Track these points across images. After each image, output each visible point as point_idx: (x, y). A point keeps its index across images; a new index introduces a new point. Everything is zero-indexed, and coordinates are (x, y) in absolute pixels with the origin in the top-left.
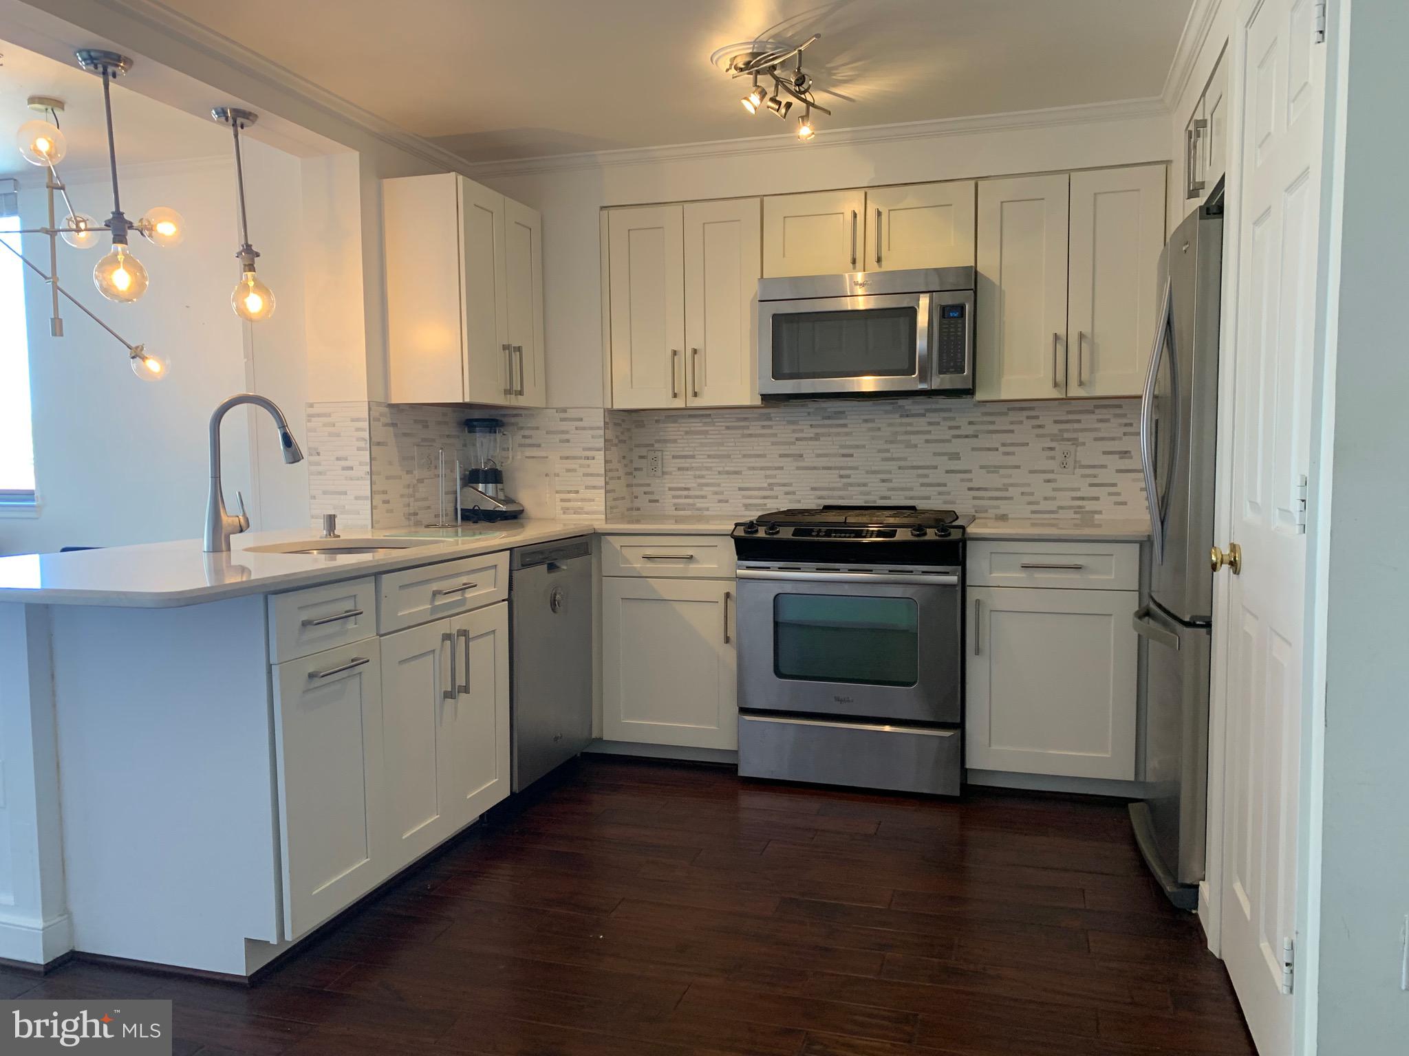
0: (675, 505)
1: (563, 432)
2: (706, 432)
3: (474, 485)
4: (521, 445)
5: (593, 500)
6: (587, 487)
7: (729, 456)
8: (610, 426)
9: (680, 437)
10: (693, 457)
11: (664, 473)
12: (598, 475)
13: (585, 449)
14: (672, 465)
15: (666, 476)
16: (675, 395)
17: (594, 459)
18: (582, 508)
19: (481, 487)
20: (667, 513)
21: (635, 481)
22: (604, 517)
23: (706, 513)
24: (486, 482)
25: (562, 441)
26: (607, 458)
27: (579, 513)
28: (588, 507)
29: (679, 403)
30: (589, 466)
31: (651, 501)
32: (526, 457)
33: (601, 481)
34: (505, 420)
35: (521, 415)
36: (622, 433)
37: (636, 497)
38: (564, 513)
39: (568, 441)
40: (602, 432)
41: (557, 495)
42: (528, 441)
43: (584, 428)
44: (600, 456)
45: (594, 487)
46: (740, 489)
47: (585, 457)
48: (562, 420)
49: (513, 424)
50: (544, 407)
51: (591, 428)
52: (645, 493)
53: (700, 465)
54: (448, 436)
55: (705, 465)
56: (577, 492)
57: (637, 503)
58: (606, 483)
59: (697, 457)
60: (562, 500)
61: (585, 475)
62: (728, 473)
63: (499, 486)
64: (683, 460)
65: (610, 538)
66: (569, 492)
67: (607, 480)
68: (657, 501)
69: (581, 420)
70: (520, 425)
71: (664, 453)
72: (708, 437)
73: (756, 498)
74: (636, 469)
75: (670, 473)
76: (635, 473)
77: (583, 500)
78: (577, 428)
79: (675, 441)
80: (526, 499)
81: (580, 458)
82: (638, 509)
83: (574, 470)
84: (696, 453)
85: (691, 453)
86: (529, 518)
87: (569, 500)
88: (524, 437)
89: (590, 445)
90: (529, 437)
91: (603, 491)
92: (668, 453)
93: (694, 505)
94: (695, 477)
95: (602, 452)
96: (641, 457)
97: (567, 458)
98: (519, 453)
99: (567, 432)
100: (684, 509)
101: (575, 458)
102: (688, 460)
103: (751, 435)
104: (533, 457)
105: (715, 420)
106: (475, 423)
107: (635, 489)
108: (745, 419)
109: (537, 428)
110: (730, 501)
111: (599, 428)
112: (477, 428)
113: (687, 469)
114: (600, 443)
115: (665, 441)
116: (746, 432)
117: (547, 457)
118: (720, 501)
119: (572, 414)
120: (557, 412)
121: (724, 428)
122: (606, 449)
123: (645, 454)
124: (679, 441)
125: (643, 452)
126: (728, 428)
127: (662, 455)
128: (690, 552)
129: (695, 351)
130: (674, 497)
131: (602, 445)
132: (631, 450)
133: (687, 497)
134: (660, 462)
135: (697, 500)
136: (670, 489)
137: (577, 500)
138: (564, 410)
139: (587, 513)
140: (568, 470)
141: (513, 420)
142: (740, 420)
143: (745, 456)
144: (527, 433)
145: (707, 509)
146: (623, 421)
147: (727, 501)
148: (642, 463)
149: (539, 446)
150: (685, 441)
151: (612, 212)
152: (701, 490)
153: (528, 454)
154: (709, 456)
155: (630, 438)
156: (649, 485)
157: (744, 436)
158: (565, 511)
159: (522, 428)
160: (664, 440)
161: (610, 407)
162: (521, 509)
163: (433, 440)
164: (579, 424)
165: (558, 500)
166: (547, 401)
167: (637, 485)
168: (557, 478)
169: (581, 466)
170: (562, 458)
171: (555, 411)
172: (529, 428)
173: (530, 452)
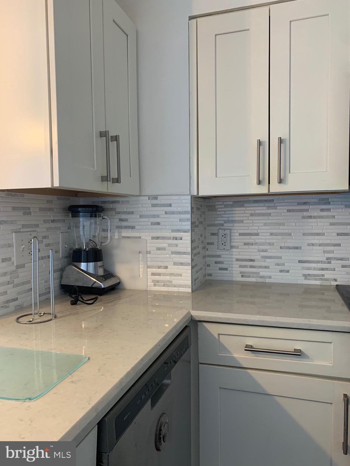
0: (241, 273)
1: (154, 216)
2: (269, 214)
3: (76, 264)
4: (119, 227)
5: (181, 275)
6: (175, 264)
7: (290, 235)
8: (195, 209)
9: (247, 218)
10: (257, 234)
11: (232, 247)
12: (185, 253)
13: (173, 231)
14: (237, 240)
15: (234, 250)
16: (259, 182)
17: (181, 239)
18: (171, 282)
19: (83, 266)
20: (234, 279)
21: (208, 253)
23: (268, 280)
24: (87, 261)
25: (152, 224)
26: (193, 239)
27: (168, 286)
28: (176, 281)
29: (263, 190)
30: (176, 246)
31: (221, 269)
32: (123, 237)
33: (188, 259)
34: (105, 206)
35: (118, 202)
36: (201, 216)
37: (209, 266)
38: (155, 285)
39: (158, 224)
40: (189, 216)
41: (149, 270)
42: (124, 224)
43: (173, 213)
44: (187, 237)
45: (182, 264)
46: (300, 262)
47: (173, 238)
48: (154, 205)
49: (112, 209)
50: (139, 195)
51: (180, 213)
52: (216, 263)
53: (264, 241)
54: (53, 221)
55: (267, 241)
56: (166, 267)
57: (209, 271)
58: (192, 260)
59: (260, 234)
60: (153, 274)
61: (173, 253)
62: (289, 248)
63: (99, 263)
64: (249, 237)
66: (159, 267)
68: (226, 269)
69: (170, 205)
70: (118, 210)
71: (232, 231)
72: (270, 218)
73: (315, 269)
74: (208, 244)
75: (237, 247)
76: (208, 247)
77: (171, 275)
78: (166, 213)
79: (242, 221)
81: (169, 238)
82: (210, 275)
83: (164, 249)
84: (259, 231)
85: (255, 231)
86: (126, 289)
87: (159, 274)
88: (121, 220)
89: (178, 228)
90: (126, 220)
91: (190, 267)
92: (236, 231)
93: (259, 273)
94: (259, 251)
95: (189, 234)
96: (213, 234)
97: (158, 238)
98: (116, 234)
99: (158, 216)
100: (249, 277)
101: (163, 238)
102: (253, 237)
103: (310, 217)
104: (129, 237)
105: (276, 204)
106: (80, 209)
107: (208, 259)
108: (305, 203)
109: (132, 213)
110: (290, 271)
111: (186, 213)
112: (81, 214)
113: (252, 244)
114: (187, 225)
115: (233, 222)
116: (305, 214)
117: (140, 237)
118: (281, 271)
119: (161, 200)
120: (149, 199)
121: (285, 211)
122: (192, 230)
123: (216, 232)
124: (244, 221)
125: (214, 230)
126: (289, 211)
127: (231, 233)
128: (298, 346)
129: (281, 141)
130: (241, 266)
131: (189, 227)
132: (205, 229)
133: (251, 267)
134: (228, 240)
135: (260, 270)
136: (237, 260)
137: (165, 274)
138: (155, 198)
139: (175, 286)
140: (159, 249)
141: (111, 206)
142: (299, 204)
143: (304, 234)
144: (124, 216)
145: (270, 277)
146: (201, 206)
147: (288, 271)
148: (214, 239)
149: (133, 228)
150: (251, 221)
151: (200, 21)
152: (265, 261)
153: (124, 234)
154: (272, 234)
155: (205, 219)
156: (219, 256)
157: (303, 217)
158: (156, 283)
159: (119, 213)
160: (232, 221)
161: (195, 194)
162: (118, 281)
163: (37, 226)
164: (168, 209)
165: (149, 273)
166: (140, 190)
167: (209, 256)
168: (148, 255)
169: (170, 245)
170: (153, 238)
171: (147, 198)
172: (125, 213)
173: (125, 233)
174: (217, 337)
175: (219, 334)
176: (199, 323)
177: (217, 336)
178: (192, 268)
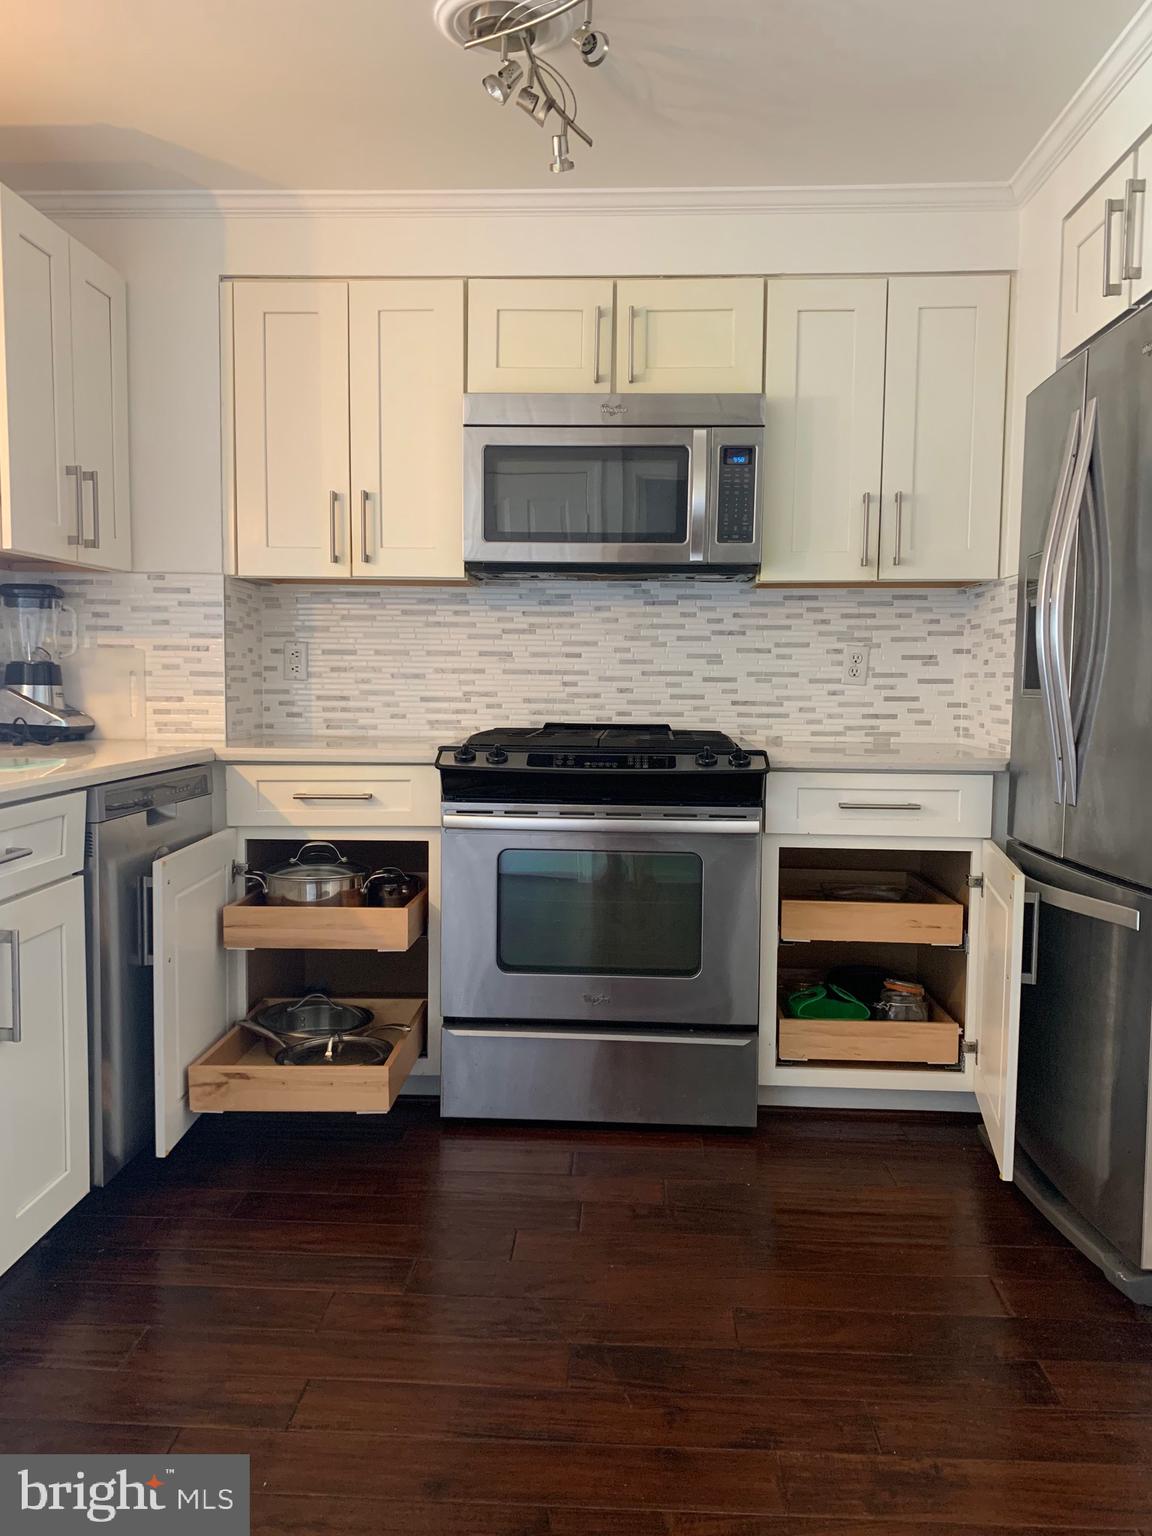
0: (326, 720)
1: (158, 609)
2: (373, 618)
3: (13, 685)
4: (93, 628)
5: (207, 712)
6: (197, 693)
7: (407, 653)
8: (234, 600)
9: (334, 623)
10: (353, 653)
11: (309, 675)
12: (214, 674)
13: (193, 635)
14: (319, 663)
15: (313, 680)
16: (336, 559)
17: (207, 649)
18: (189, 724)
19: (25, 689)
20: (314, 733)
21: (265, 686)
22: (223, 737)
23: (372, 733)
24: (34, 682)
25: (155, 623)
26: (229, 650)
27: (184, 731)
28: (197, 721)
29: (340, 572)
30: (199, 661)
31: (291, 715)
32: (99, 645)
33: (219, 684)
34: (67, 587)
36: (248, 615)
37: (267, 709)
38: (160, 731)
39: (166, 622)
40: (220, 610)
41: (149, 703)
42: (101, 622)
43: (193, 604)
44: (218, 645)
45: (209, 693)
46: (423, 699)
47: (193, 647)
48: (157, 590)
50: (130, 570)
51: (204, 604)
52: (281, 703)
53: (364, 664)
55: (371, 664)
56: (180, 699)
57: (267, 719)
58: (227, 687)
59: (359, 652)
60: (156, 712)
61: (193, 674)
62: (405, 676)
63: (56, 688)
64: (339, 657)
65: (239, 768)
66: (168, 699)
67: (228, 682)
68: (299, 715)
69: (188, 591)
70: (91, 597)
71: (310, 646)
72: (375, 624)
73: (445, 711)
74: (267, 668)
75: (320, 675)
76: (266, 674)
77: (189, 711)
78: (180, 604)
79: (326, 629)
80: (98, 708)
81: (186, 648)
82: (271, 726)
83: (177, 667)
84: (357, 647)
85: (351, 647)
86: (102, 739)
87: (168, 712)
88: (96, 615)
89: (202, 630)
90: (106, 615)
91: (223, 698)
92: (316, 646)
93: (356, 721)
94: (357, 682)
95: (222, 641)
96: (275, 651)
97: (165, 648)
98: (86, 640)
99: (165, 609)
100: (340, 727)
101: (175, 648)
102: (346, 657)
103: (438, 624)
104: (111, 646)
105: (385, 601)
106: (18, 591)
107: (265, 697)
108: (431, 601)
109: (117, 602)
110: (408, 716)
111: (215, 604)
112: (21, 600)
113: (345, 670)
114: (219, 626)
115: (313, 629)
116: (432, 619)
117: (133, 646)
118: (393, 716)
119: (171, 582)
120: (149, 578)
121: (399, 613)
122: (227, 636)
123: (281, 647)
124: (332, 629)
125: (277, 642)
126: (405, 612)
127: (307, 649)
128: (368, 789)
129: (366, 496)
130: (325, 710)
131: (221, 630)
132: (260, 640)
133: (344, 710)
134: (303, 661)
135: (358, 714)
136: (319, 698)
137: (179, 712)
138: (161, 577)
139: (196, 731)
140: (166, 667)
141: (78, 589)
142: (421, 601)
143: (429, 653)
144: (100, 608)
145: (375, 727)
146: (250, 597)
147: (404, 717)
148: (276, 660)
149: (119, 629)
150: (343, 629)
151: (238, 284)
152: (367, 700)
153: (100, 641)
154: (377, 652)
155: (259, 622)
156: (287, 692)
157: (428, 624)
158: (161, 727)
159: (92, 602)
160: (309, 627)
161: (233, 573)
162: (91, 724)
164: (183, 597)
165: (150, 711)
166: (133, 563)
167: (268, 692)
168: (148, 678)
169: (187, 660)
170: (156, 648)
171: (146, 576)
172: (103, 602)
173: (103, 638)
174: (254, 785)
175: (257, 780)
176: (228, 767)
178: (228, 700)
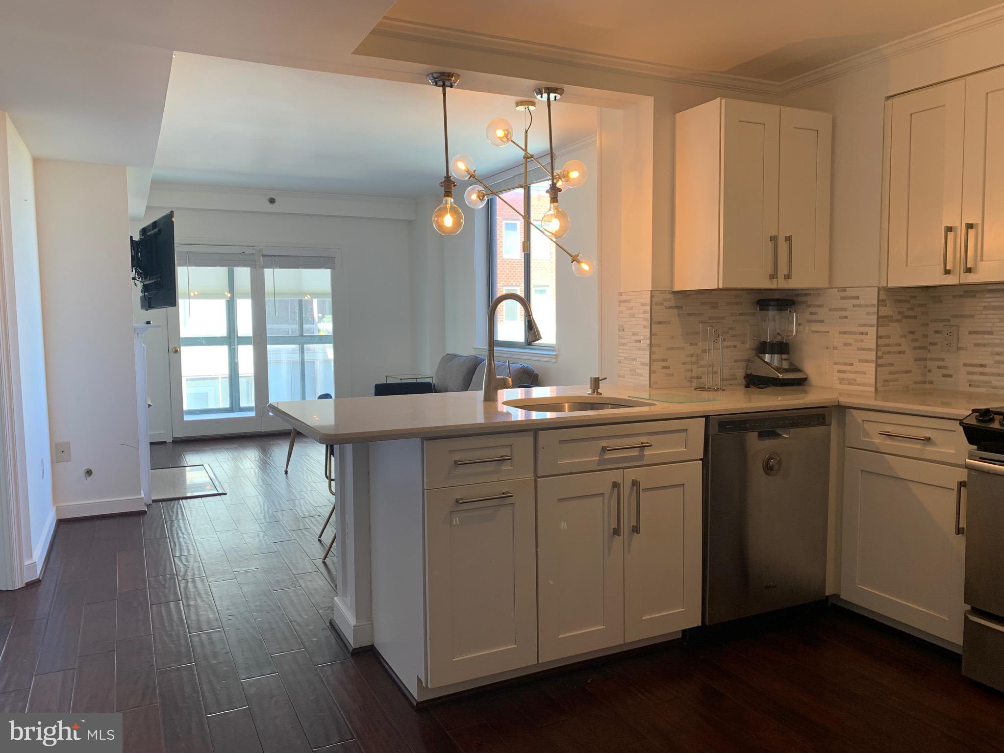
0: (968, 381)
1: (842, 310)
3: (761, 355)
4: (810, 321)
5: (865, 373)
6: (860, 361)
8: (887, 303)
9: (979, 312)
10: (991, 333)
11: (959, 348)
12: (870, 350)
13: (860, 325)
14: (968, 341)
15: (961, 352)
16: (947, 273)
17: (867, 334)
18: (855, 380)
19: (767, 358)
21: (929, 355)
24: (772, 353)
25: (841, 318)
26: (879, 334)
27: (852, 384)
28: (860, 379)
29: (952, 280)
30: (862, 341)
31: (944, 376)
32: (812, 331)
33: (872, 356)
35: (810, 295)
36: (910, 309)
37: (930, 371)
38: (840, 383)
39: (846, 317)
40: (875, 309)
41: (835, 366)
42: (814, 317)
43: (860, 306)
44: (873, 332)
45: (866, 361)
47: (860, 333)
48: (842, 298)
49: (804, 302)
50: (827, 287)
51: (866, 306)
52: (939, 367)
53: (999, 341)
54: (741, 314)
56: (852, 365)
57: (929, 377)
58: (877, 357)
59: (995, 333)
60: (839, 371)
61: (859, 349)
63: (784, 356)
64: (980, 336)
65: (852, 411)
66: (845, 364)
67: (880, 354)
68: (951, 376)
69: (858, 298)
70: (809, 303)
71: (961, 329)
74: (931, 344)
75: (966, 349)
76: (931, 348)
77: (856, 372)
78: (854, 306)
79: (972, 316)
80: (810, 368)
81: (856, 333)
82: (931, 383)
83: (850, 344)
84: (994, 329)
85: (989, 329)
86: (811, 386)
87: (844, 372)
88: (811, 313)
89: (865, 322)
90: (815, 314)
91: (874, 365)
92: (965, 328)
93: (990, 382)
94: (992, 354)
95: (875, 329)
96: (937, 332)
97: (845, 333)
98: (807, 328)
99: (846, 310)
100: (979, 386)
101: (851, 333)
102: (986, 336)
104: (818, 332)
106: (772, 303)
107: (929, 363)
109: (822, 306)
111: (873, 306)
112: (771, 307)
113: (984, 345)
114: (874, 319)
115: (962, 317)
117: (829, 332)
119: (850, 293)
120: (838, 291)
122: (879, 325)
123: (940, 329)
124: (976, 316)
125: (939, 326)
127: (958, 330)
128: (928, 434)
129: (969, 226)
130: (969, 373)
131: (875, 322)
132: (923, 325)
133: (982, 374)
134: (955, 339)
135: (992, 378)
136: (965, 365)
137: (851, 372)
138: (844, 289)
139: (859, 385)
140: (846, 345)
141: (803, 299)
144: (813, 310)
146: (913, 297)
148: (938, 338)
149: (822, 321)
150: (985, 316)
151: (897, 100)
152: (999, 368)
153: (813, 329)
155: (923, 313)
156: (943, 360)
158: (841, 381)
159: (810, 306)
160: (962, 315)
161: (886, 286)
162: (804, 377)
163: (724, 318)
164: (856, 302)
165: (835, 371)
166: (830, 281)
167: (932, 359)
168: (835, 351)
169: (856, 341)
170: (841, 333)
171: (837, 290)
172: (815, 306)
173: (816, 327)
175: (863, 420)
176: (847, 410)
177: (860, 421)
178: (877, 366)
